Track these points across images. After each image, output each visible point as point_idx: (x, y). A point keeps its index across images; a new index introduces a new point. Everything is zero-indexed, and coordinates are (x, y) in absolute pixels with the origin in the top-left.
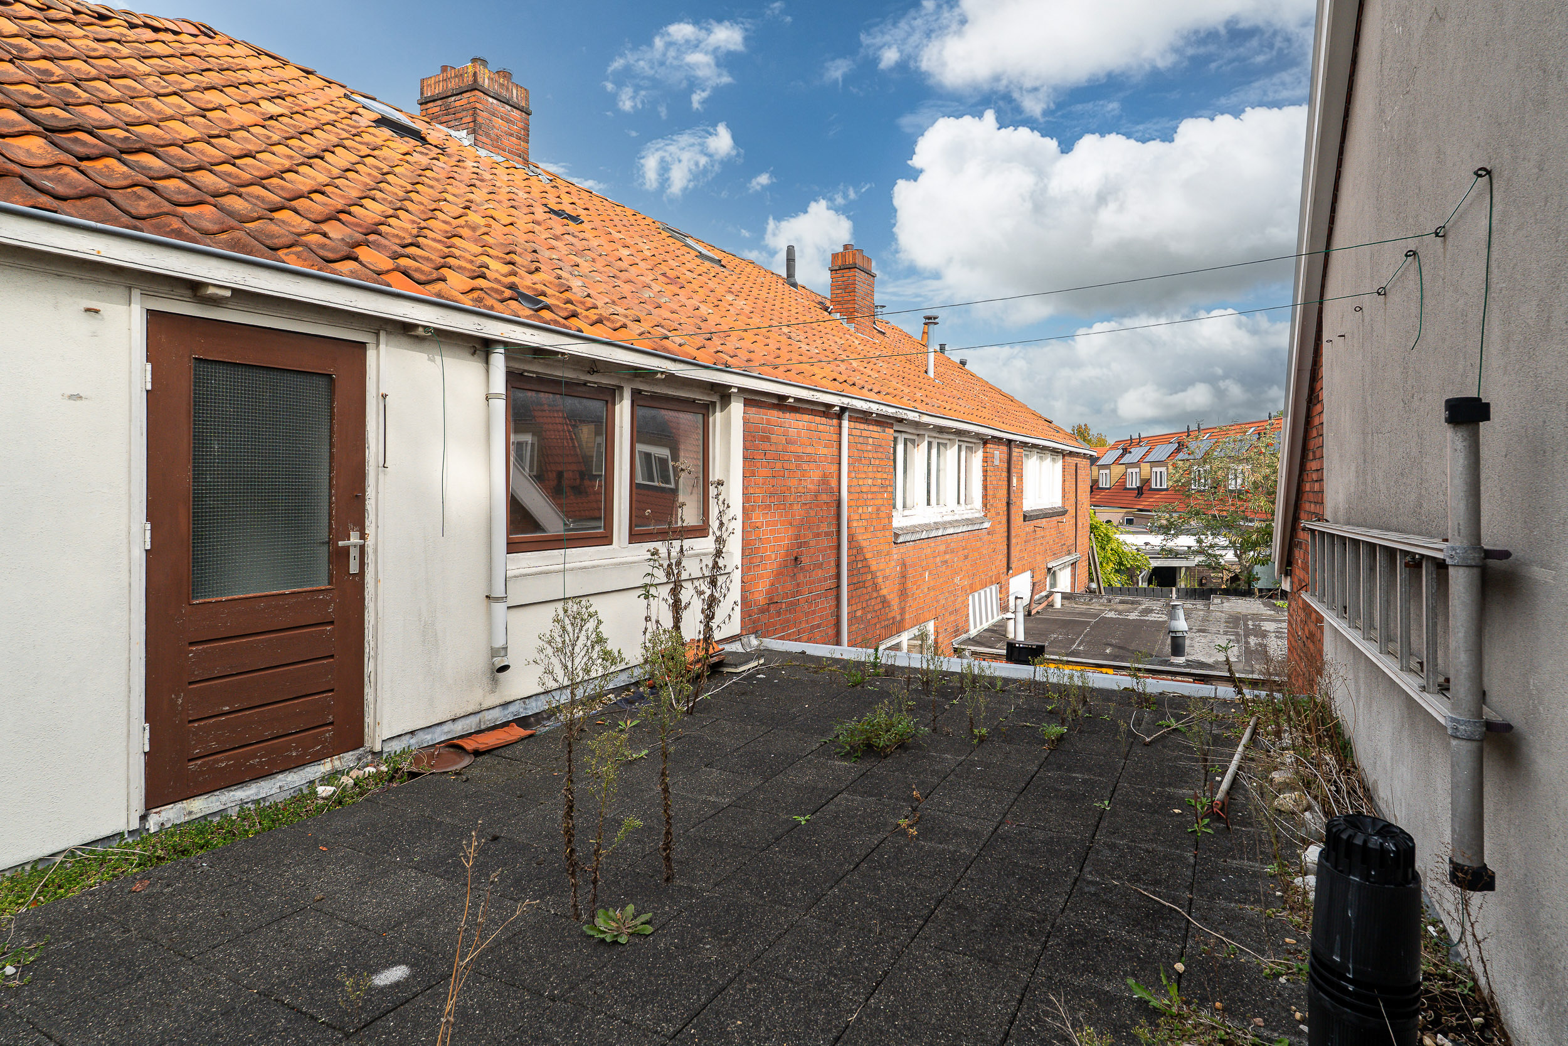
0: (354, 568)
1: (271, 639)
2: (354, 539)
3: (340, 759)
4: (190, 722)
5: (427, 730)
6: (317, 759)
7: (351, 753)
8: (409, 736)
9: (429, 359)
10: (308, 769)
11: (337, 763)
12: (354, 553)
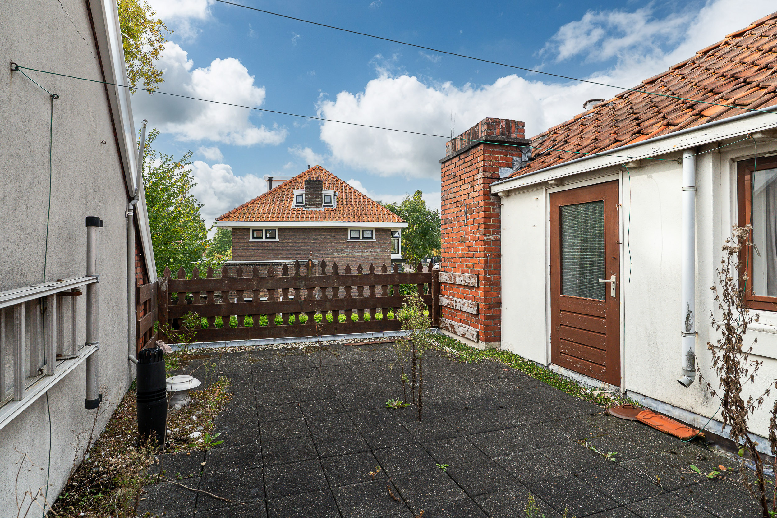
0: (613, 294)
1: (583, 318)
2: (613, 278)
3: (608, 385)
4: (561, 339)
5: (654, 400)
6: (599, 379)
7: (613, 386)
8: (643, 397)
9: (648, 177)
10: (596, 381)
11: (606, 387)
12: (613, 286)
